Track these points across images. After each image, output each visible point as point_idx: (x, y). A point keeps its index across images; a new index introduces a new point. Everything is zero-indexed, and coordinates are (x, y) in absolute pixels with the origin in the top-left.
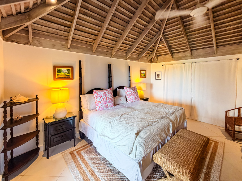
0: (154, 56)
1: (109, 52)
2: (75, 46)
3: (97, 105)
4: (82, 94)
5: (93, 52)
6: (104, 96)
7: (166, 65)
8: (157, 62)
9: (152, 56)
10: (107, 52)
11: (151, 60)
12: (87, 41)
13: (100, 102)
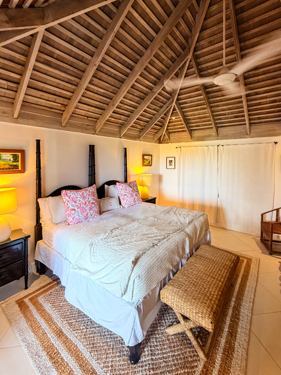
0: (164, 132)
1: (91, 126)
2: (29, 114)
3: (69, 215)
4: (41, 197)
5: (63, 125)
6: (81, 200)
7: (182, 148)
8: (169, 142)
9: (161, 132)
10: (88, 125)
11: (159, 139)
12: (51, 106)
13: (75, 210)
